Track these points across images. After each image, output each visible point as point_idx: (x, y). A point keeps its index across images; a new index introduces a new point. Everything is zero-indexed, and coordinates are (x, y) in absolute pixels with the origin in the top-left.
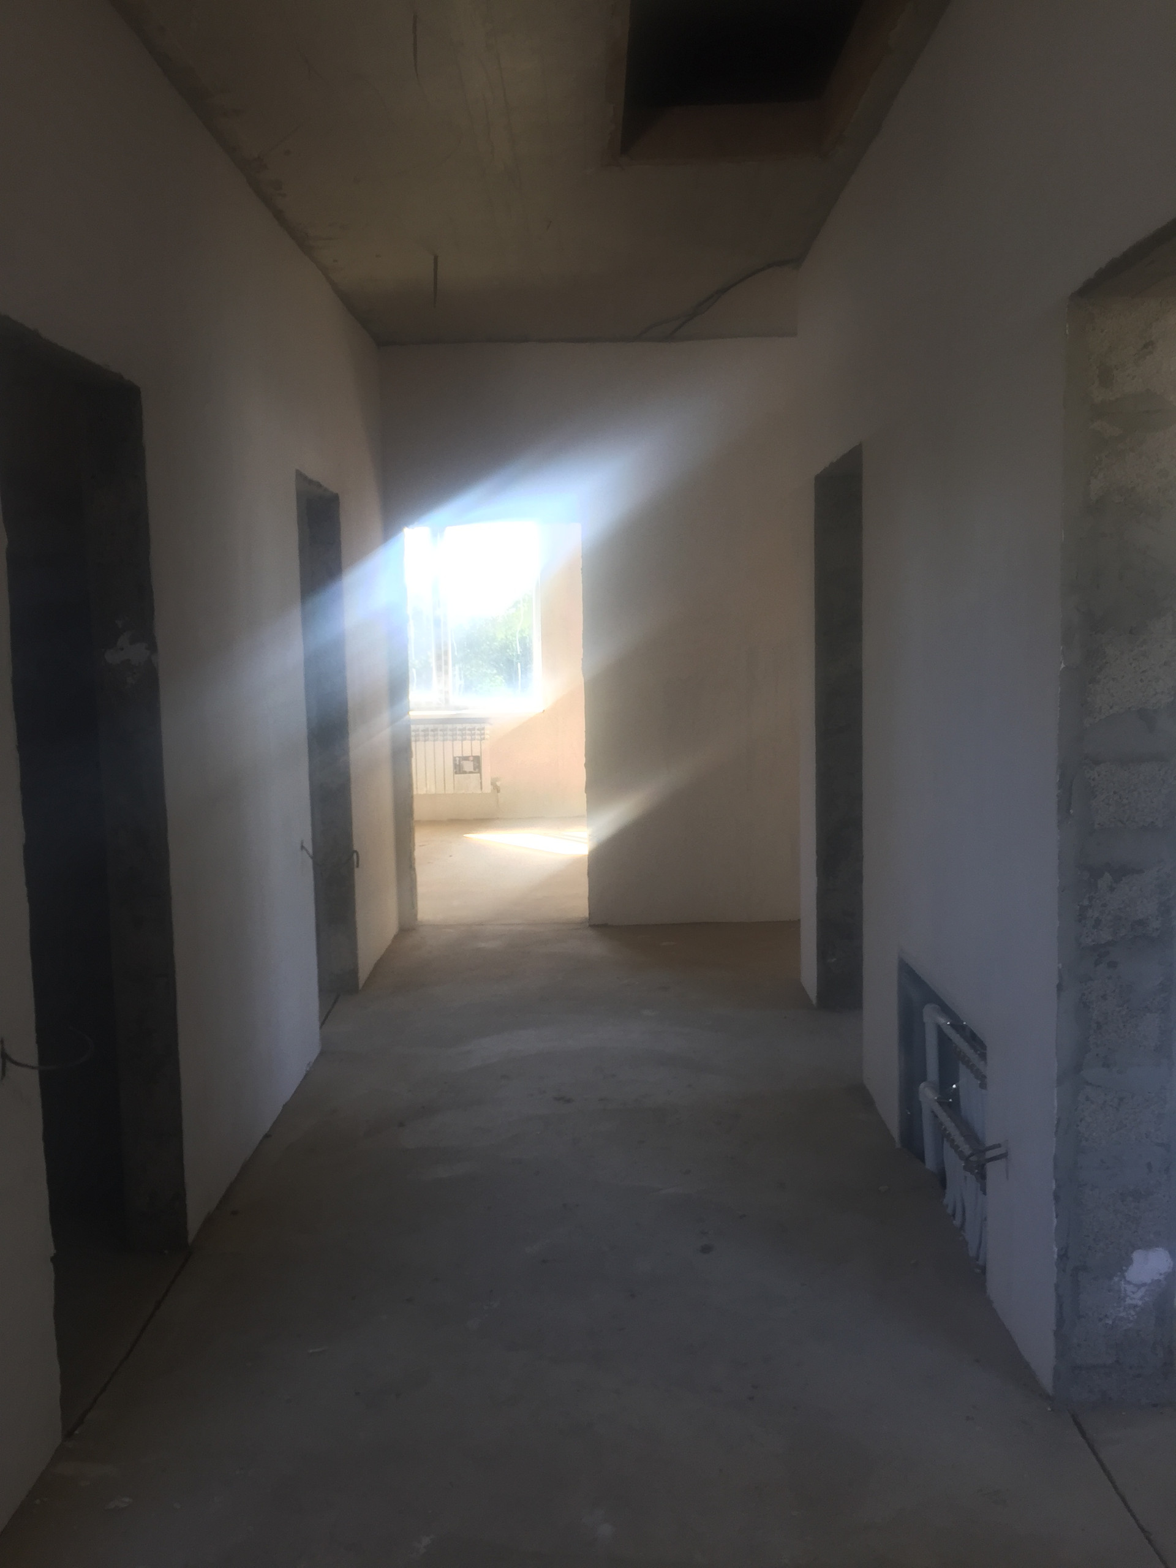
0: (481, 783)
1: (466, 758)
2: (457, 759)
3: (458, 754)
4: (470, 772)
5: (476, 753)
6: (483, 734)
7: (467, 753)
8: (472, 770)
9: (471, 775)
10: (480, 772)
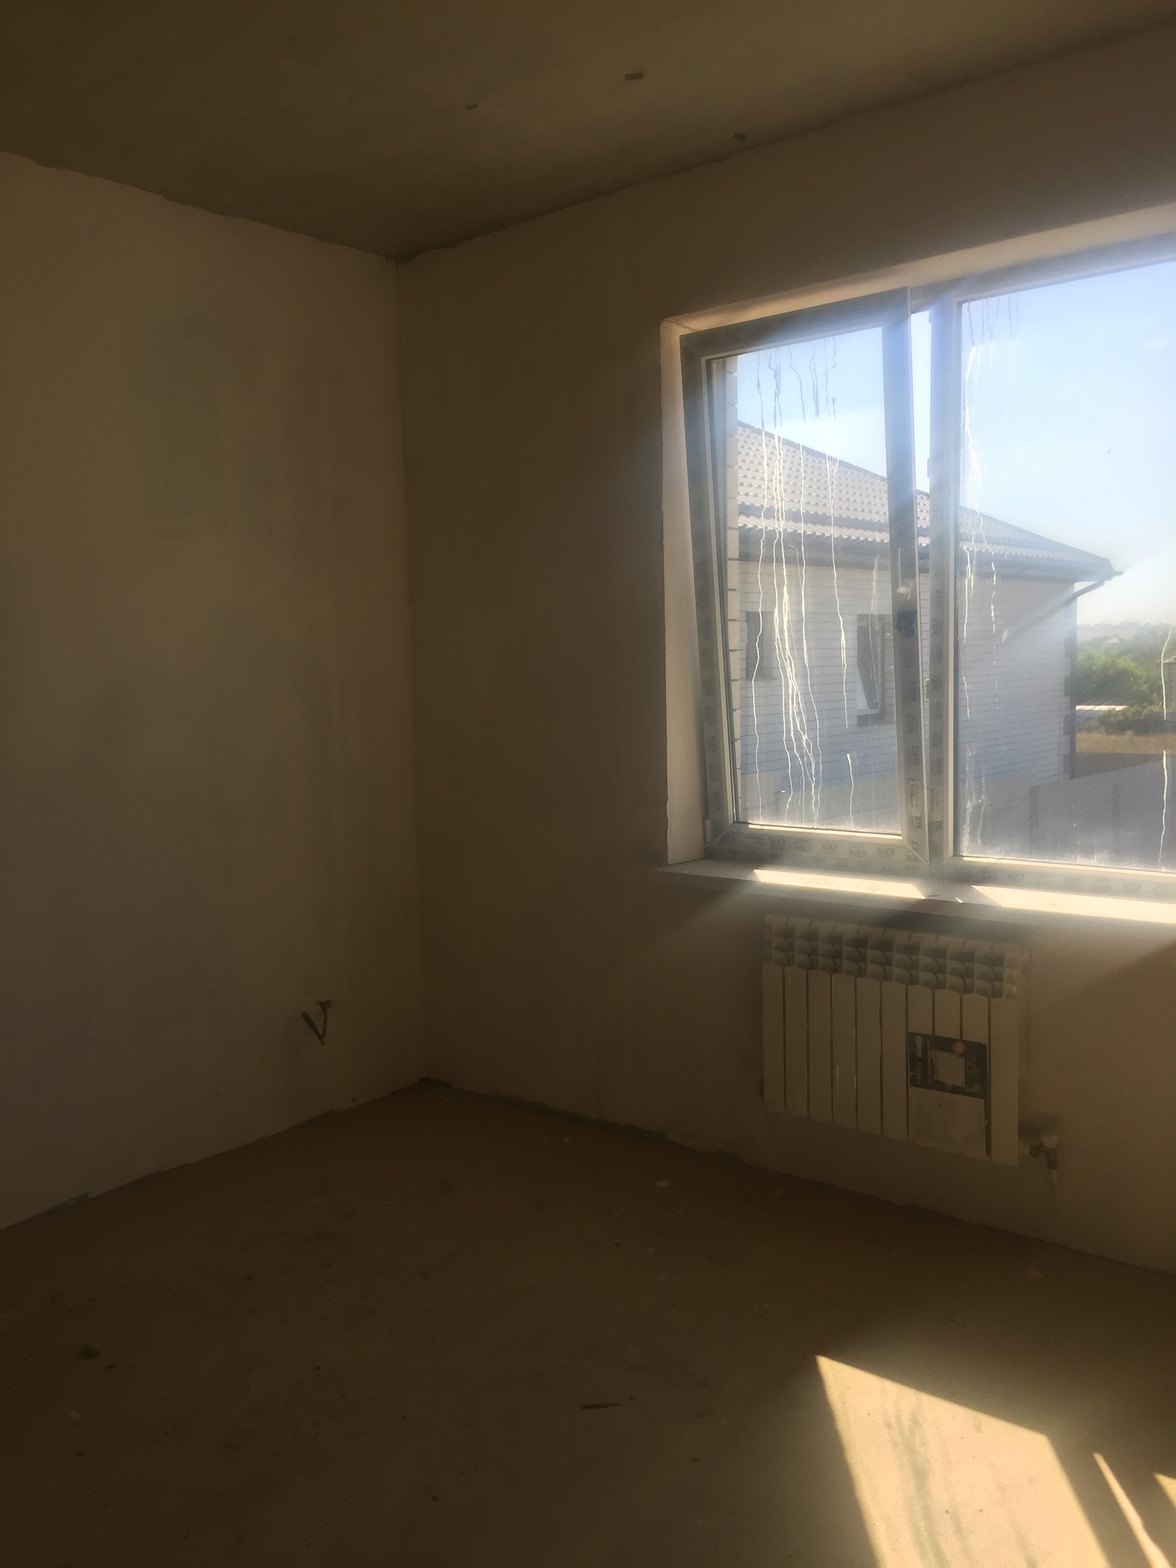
0: (988, 1129)
1: (945, 1044)
2: (919, 1040)
3: (921, 1025)
4: (956, 1090)
5: (976, 1034)
6: (999, 977)
7: (948, 1029)
8: (960, 1082)
9: (958, 1098)
10: (985, 1094)
